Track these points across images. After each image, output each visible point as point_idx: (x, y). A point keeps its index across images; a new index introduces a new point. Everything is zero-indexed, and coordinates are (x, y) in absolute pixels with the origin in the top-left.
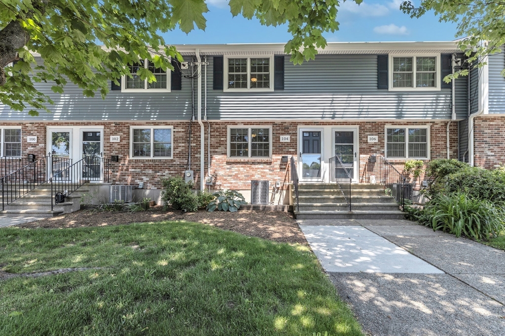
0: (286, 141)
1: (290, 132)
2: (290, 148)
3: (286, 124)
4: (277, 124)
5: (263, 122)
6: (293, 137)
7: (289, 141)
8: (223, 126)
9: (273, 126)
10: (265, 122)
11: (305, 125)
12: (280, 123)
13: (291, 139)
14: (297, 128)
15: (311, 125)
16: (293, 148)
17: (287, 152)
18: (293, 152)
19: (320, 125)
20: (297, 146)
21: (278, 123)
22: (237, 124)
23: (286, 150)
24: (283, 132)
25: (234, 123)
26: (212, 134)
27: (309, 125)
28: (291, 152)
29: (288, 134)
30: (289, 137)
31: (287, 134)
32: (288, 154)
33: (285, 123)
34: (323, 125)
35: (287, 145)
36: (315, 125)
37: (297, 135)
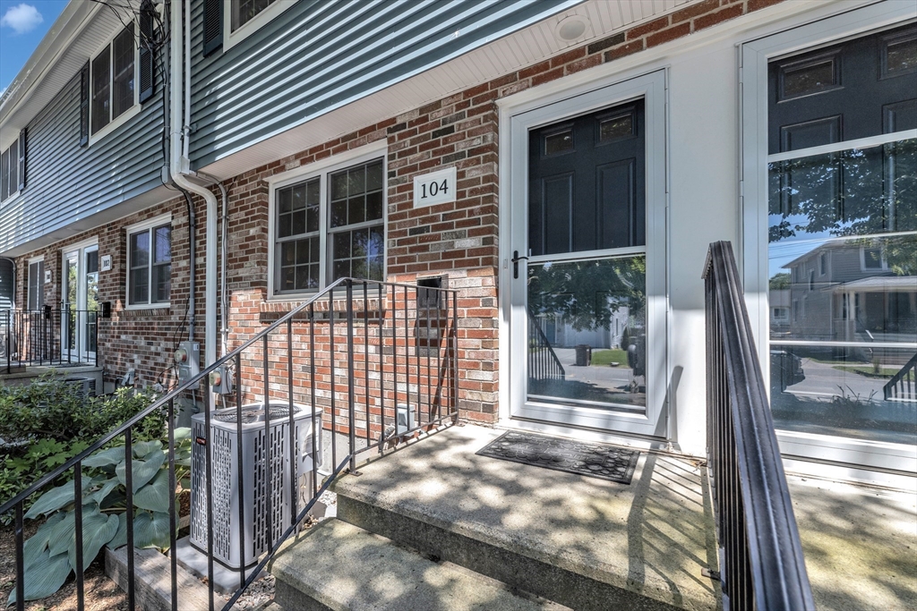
0: (442, 198)
1: (461, 147)
2: (459, 236)
3: (439, 115)
4: (403, 126)
5: (353, 136)
6: (474, 173)
7: (450, 197)
8: (253, 185)
9: (391, 140)
10: (363, 132)
11: (537, 82)
12: (416, 116)
13: (459, 185)
14: (495, 118)
15: (572, 70)
16: (472, 234)
17: (446, 255)
18: (473, 252)
19: (637, 47)
20: (496, 221)
21: (406, 119)
22: (283, 169)
23: (438, 248)
24: (428, 155)
25: (278, 167)
26: (233, 217)
27: (558, 74)
28: (461, 253)
29: (451, 157)
30: (448, 174)
31: (447, 160)
32: (448, 266)
33: (437, 105)
34: (653, 42)
35: (447, 219)
36: (594, 63)
37: (495, 159)
